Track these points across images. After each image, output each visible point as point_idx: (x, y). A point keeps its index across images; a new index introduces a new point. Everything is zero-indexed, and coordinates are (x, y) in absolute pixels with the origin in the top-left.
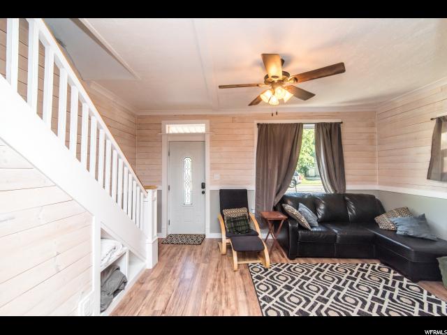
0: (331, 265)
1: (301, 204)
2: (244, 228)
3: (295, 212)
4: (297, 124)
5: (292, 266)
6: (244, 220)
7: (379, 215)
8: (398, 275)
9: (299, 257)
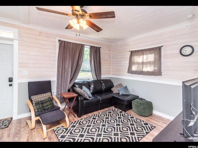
0: (98, 114)
1: (83, 87)
2: (50, 106)
3: (82, 91)
4: (82, 44)
5: (81, 121)
6: (49, 101)
7: (112, 87)
8: (121, 111)
9: (83, 115)
